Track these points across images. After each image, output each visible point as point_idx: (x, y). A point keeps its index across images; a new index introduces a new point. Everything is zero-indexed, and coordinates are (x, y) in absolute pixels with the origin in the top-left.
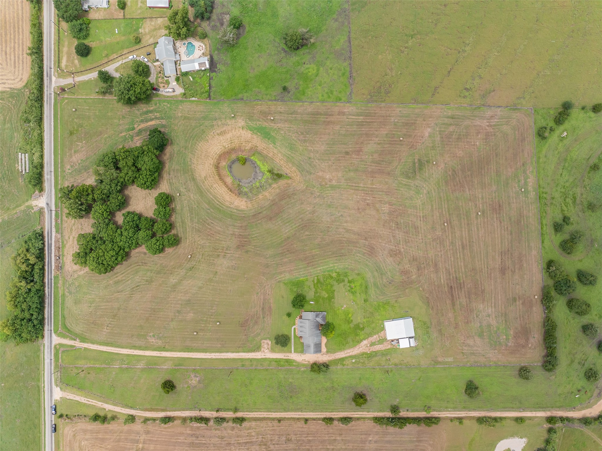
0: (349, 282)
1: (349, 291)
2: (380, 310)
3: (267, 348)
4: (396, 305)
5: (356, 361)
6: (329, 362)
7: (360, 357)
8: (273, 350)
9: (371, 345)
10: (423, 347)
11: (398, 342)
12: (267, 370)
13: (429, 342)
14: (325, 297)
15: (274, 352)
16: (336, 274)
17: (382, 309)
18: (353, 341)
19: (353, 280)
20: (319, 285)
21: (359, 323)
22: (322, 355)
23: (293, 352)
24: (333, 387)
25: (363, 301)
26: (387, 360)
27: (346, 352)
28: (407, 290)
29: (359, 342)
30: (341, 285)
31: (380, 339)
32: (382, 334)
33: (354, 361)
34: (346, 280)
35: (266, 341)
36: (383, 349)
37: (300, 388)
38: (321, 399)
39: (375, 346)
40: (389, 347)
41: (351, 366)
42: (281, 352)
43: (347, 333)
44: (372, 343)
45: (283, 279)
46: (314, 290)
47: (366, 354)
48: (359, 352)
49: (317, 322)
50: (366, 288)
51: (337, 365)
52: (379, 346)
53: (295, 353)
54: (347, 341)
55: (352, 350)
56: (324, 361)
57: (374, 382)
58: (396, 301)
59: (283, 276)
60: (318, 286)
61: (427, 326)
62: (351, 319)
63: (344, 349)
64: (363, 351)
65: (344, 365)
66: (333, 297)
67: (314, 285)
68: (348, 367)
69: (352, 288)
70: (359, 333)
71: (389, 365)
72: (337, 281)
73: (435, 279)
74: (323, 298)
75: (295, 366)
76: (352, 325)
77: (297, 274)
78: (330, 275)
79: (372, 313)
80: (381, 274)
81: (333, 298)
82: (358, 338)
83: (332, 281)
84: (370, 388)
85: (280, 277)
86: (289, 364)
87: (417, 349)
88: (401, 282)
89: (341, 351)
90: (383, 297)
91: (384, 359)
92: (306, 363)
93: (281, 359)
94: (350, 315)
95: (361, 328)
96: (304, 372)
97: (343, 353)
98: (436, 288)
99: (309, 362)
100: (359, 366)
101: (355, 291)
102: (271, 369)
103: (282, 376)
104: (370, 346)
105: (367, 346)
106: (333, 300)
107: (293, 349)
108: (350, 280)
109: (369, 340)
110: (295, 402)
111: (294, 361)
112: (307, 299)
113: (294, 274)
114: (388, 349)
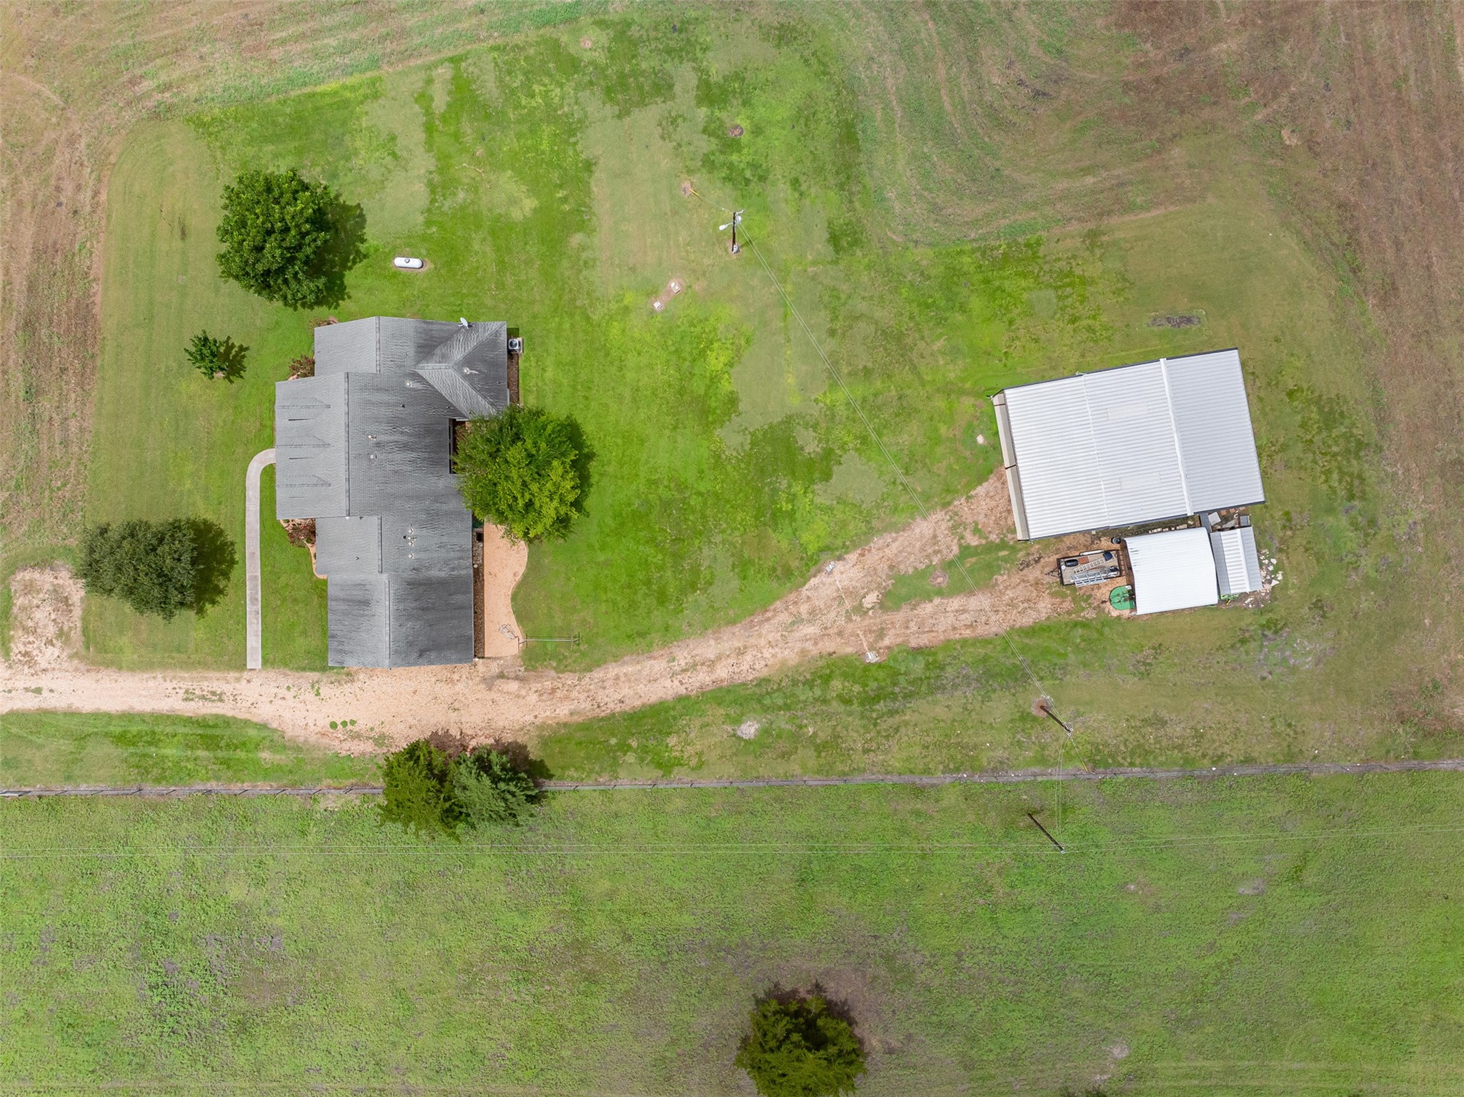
0: (710, 94)
1: (709, 163)
2: (963, 309)
3: (51, 630)
4: (1093, 269)
5: (766, 732)
6: (545, 742)
7: (804, 694)
8: (103, 650)
9: (890, 601)
10: (1318, 605)
11: (1125, 569)
12: (52, 805)
13: (1367, 563)
14: (516, 214)
15: (108, 664)
16: (603, 37)
17: (976, 303)
18: (742, 566)
19: (739, 77)
20: (466, 127)
21: (789, 420)
22: (489, 682)
23: (254, 659)
24: (578, 946)
25: (821, 246)
26: (1025, 717)
27: (683, 658)
28: (1177, 153)
29: (788, 573)
30: (647, 118)
31: (966, 551)
32: (984, 505)
33: (749, 729)
34: (685, 77)
35: (45, 579)
36: (996, 625)
37: (310, 955)
38: (486, 1047)
39: (928, 608)
40: (1044, 608)
41: (729, 770)
42: (164, 666)
43: (695, 501)
44: (900, 579)
45: (192, 90)
46: (423, 163)
47: (850, 668)
48: (789, 654)
49: (433, 397)
50: (848, 136)
51: (615, 764)
52: (955, 603)
53: (272, 674)
54: (695, 570)
55: (730, 640)
56: (508, 738)
57: (917, 903)
58: (1092, 237)
59: (188, 66)
60: (457, 136)
61: (1348, 437)
62: (726, 386)
63: (670, 635)
64: (828, 646)
65: (666, 766)
66: (579, 219)
67: (429, 129)
68: (707, 783)
69: (731, 145)
70: (792, 498)
71: (1042, 760)
72: (608, 91)
73: (1402, 61)
74: (500, 230)
75: (268, 773)
76: (731, 439)
77: (297, 48)
78: (555, 47)
79: (899, 338)
80: (967, 29)
81: (582, 226)
82: (779, 540)
83: (569, 89)
84: (889, 958)
85: (163, 77)
86: (226, 763)
87: (1274, 627)
88: (1127, 86)
89: (648, 652)
90: (987, 208)
91: (1001, 708)
92: (358, 747)
93: (158, 718)
94: (716, 360)
95: (810, 463)
96: (344, 823)
97: (657, 665)
98: (1417, 133)
99: (380, 740)
100: (796, 769)
101: (754, 166)
102: (89, 801)
103: (169, 858)
104: (882, 606)
105: (859, 610)
106: (577, 239)
107: (254, 641)
108: (715, 77)
109: (872, 558)
110: (275, 1072)
111: (269, 736)
112: (373, 235)
113: (277, 53)
114: (1031, 631)
